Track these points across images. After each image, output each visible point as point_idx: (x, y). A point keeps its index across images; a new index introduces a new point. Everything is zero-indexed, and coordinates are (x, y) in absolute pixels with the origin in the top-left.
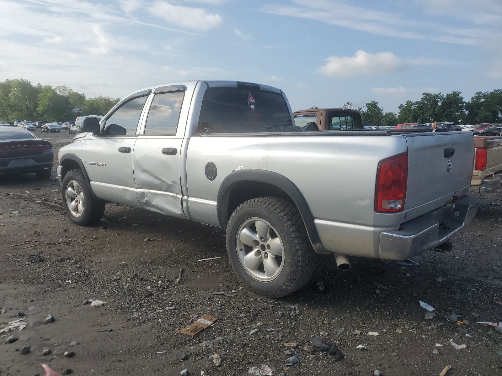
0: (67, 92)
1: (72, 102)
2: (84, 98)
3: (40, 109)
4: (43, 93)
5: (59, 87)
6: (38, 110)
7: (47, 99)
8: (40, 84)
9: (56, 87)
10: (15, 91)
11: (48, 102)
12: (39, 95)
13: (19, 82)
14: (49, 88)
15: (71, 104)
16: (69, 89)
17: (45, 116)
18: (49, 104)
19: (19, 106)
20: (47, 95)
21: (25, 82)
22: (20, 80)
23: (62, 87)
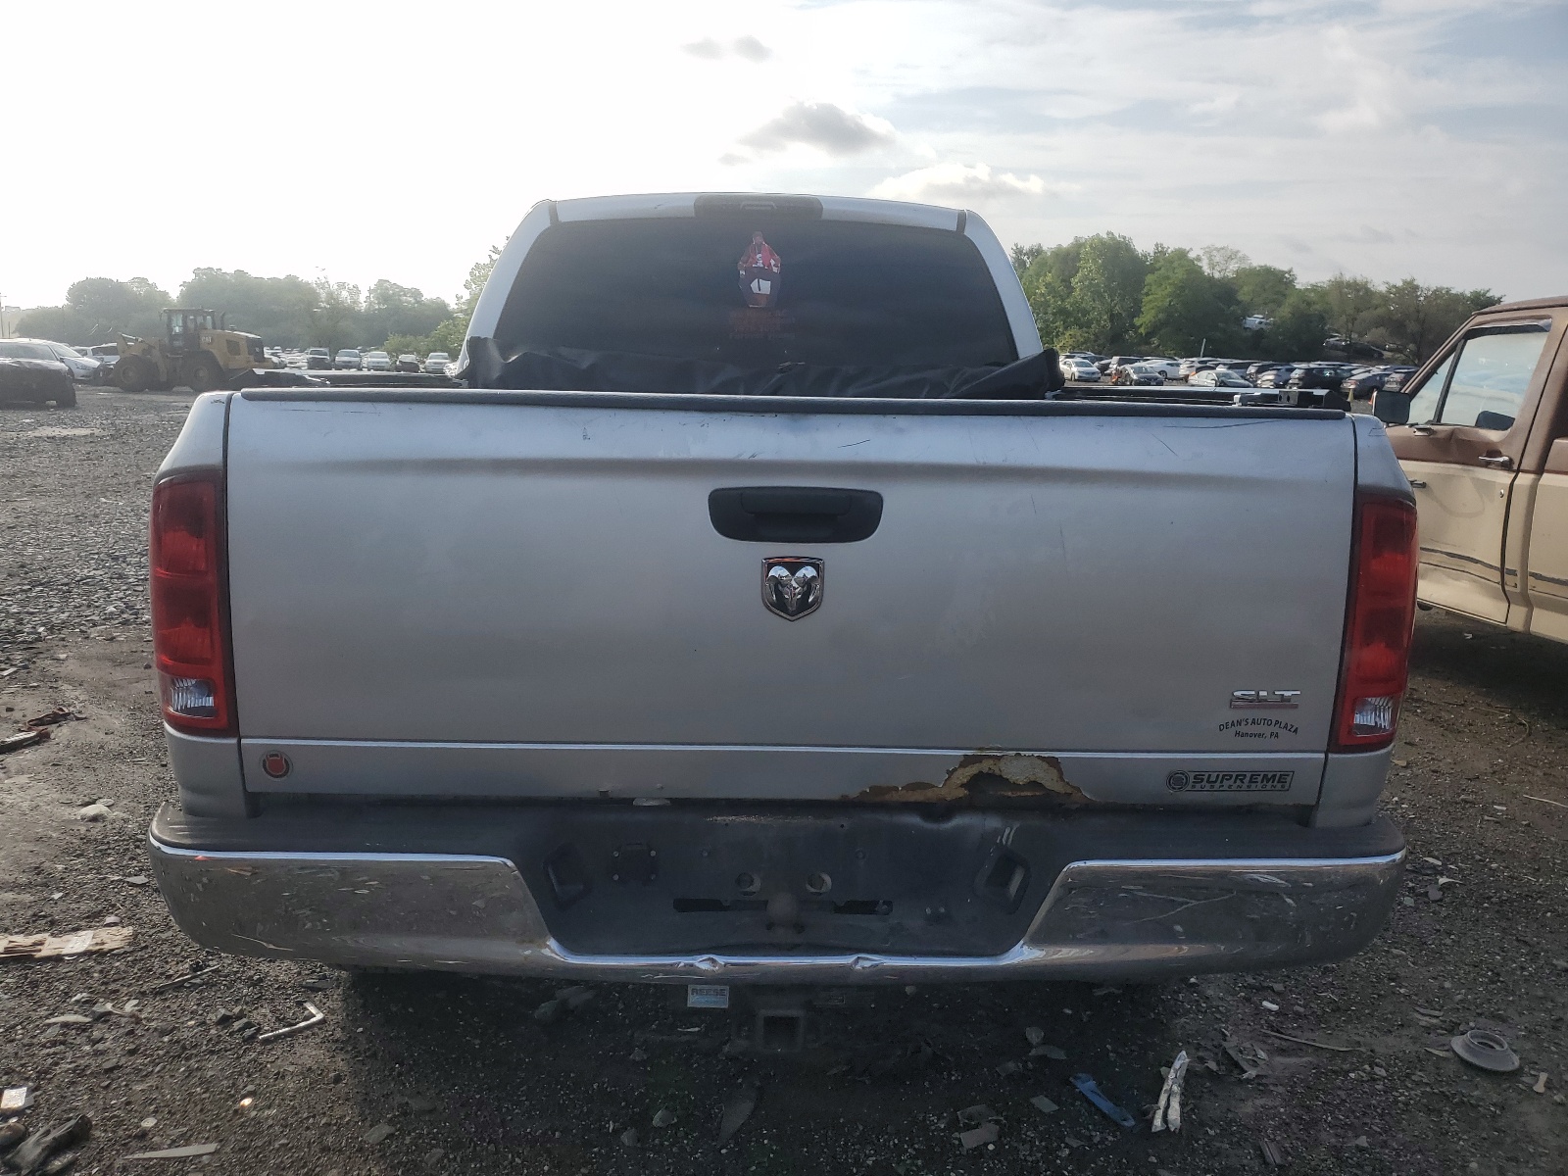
0: (1233, 266)
1: (1243, 296)
2: (1290, 283)
3: (1145, 319)
4: (1163, 271)
5: (1209, 252)
6: (1137, 321)
7: (1169, 289)
8: (1161, 245)
9: (1201, 253)
10: (1089, 269)
11: (1168, 300)
12: (1149, 278)
13: (1102, 242)
14: (1181, 254)
15: (1239, 303)
16: (1240, 255)
17: (1155, 341)
18: (1170, 302)
19: (1085, 312)
20: (1168, 278)
21: (1119, 242)
22: (1105, 236)
23: (1218, 250)
